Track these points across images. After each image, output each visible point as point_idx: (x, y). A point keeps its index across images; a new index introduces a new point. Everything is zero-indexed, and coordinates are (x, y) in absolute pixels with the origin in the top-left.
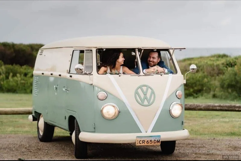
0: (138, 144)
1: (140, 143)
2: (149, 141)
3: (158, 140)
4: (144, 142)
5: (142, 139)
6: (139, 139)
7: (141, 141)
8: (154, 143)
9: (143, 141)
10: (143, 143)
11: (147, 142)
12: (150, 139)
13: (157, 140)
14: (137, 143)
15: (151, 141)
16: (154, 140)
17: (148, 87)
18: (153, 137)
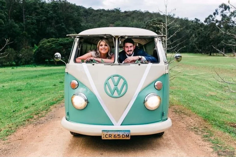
0: (104, 137)
1: (106, 137)
2: (117, 136)
3: (128, 135)
4: (111, 136)
5: (109, 133)
6: (105, 133)
7: (107, 135)
8: (123, 137)
9: (109, 135)
10: (109, 137)
11: (114, 136)
12: (118, 133)
13: (125, 134)
14: (102, 137)
15: (118, 135)
16: (123, 135)
17: (121, 77)
18: (120, 132)
